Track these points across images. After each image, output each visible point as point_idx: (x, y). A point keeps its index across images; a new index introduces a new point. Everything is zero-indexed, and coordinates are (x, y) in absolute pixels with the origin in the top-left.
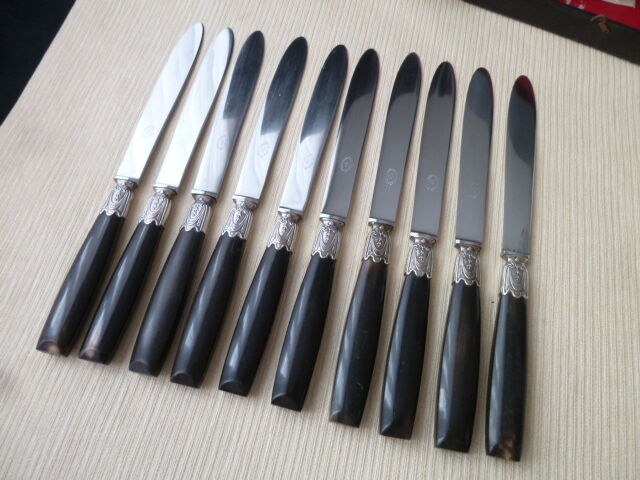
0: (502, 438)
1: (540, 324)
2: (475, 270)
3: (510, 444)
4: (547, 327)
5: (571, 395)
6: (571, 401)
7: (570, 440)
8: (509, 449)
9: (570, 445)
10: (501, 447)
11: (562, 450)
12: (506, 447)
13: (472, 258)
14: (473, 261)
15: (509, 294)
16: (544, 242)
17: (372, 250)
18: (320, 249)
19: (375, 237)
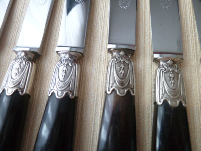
17: (115, 81)
18: (55, 88)
19: (116, 64)
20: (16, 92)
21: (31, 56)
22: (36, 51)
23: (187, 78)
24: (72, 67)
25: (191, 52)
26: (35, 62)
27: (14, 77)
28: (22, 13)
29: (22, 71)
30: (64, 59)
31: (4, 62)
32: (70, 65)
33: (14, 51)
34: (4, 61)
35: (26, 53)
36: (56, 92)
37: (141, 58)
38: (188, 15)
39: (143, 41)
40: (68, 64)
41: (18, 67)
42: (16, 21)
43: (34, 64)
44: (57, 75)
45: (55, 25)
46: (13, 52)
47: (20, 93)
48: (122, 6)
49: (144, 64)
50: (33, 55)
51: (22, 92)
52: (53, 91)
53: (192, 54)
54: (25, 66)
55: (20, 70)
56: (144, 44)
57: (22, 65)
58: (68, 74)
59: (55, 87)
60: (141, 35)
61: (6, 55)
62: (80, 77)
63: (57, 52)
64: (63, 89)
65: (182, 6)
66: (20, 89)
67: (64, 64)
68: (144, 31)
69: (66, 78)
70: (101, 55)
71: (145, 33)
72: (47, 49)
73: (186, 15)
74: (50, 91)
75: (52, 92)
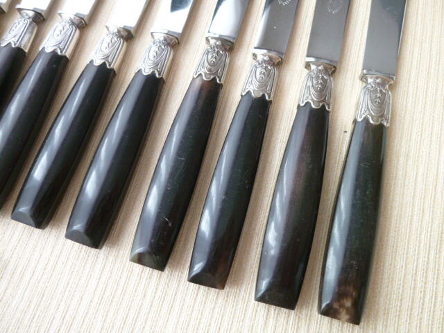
0: (340, 295)
1: (402, 159)
2: (325, 91)
3: (348, 303)
4: (410, 162)
5: (434, 244)
6: (432, 252)
7: (427, 300)
8: (347, 309)
9: (426, 305)
10: (336, 306)
11: (415, 311)
12: (342, 306)
13: (323, 78)
14: (325, 81)
15: (366, 120)
16: (415, 63)
17: (203, 66)
18: (143, 65)
19: (210, 52)
20: (104, 64)
21: (125, 34)
22: (130, 29)
24: (163, 50)
26: (127, 41)
27: (103, 49)
29: (113, 46)
30: (158, 41)
32: (163, 47)
33: (107, 27)
35: (119, 30)
36: (143, 69)
40: (160, 46)
41: (110, 41)
43: (125, 43)
44: (148, 54)
46: (105, 28)
47: (108, 65)
50: (127, 33)
51: (110, 65)
52: (141, 68)
54: (116, 42)
55: (110, 44)
57: (113, 41)
58: (158, 55)
63: (152, 33)
64: (151, 67)
66: (108, 62)
67: (157, 45)
69: (156, 57)
75: (139, 69)
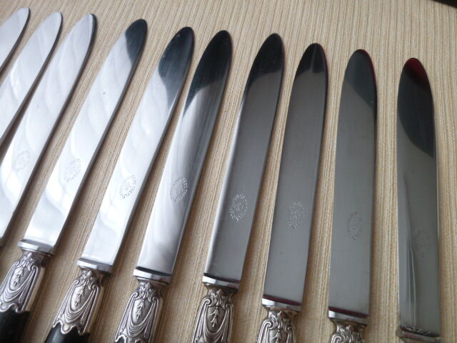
17: (202, 333)
18: (125, 332)
19: (210, 309)
20: (74, 330)
23: (306, 337)
24: (151, 304)
25: (319, 297)
27: (73, 307)
28: (95, 201)
29: (86, 300)
30: (144, 290)
31: (61, 274)
32: (149, 300)
34: (62, 272)
35: (94, 273)
36: (125, 338)
37: (249, 297)
38: (325, 239)
39: (256, 270)
40: (146, 299)
41: (82, 292)
42: (85, 212)
43: (102, 287)
44: (130, 313)
45: (139, 227)
47: (79, 332)
48: (233, 215)
49: (252, 306)
50: (102, 276)
51: (82, 330)
52: (123, 336)
53: (319, 300)
54: (90, 292)
55: (83, 298)
56: (257, 276)
57: (86, 291)
58: (144, 314)
59: (125, 330)
60: (255, 260)
61: (65, 263)
62: (162, 313)
64: (135, 335)
65: (320, 223)
66: (80, 326)
67: (142, 297)
68: (260, 255)
69: (141, 319)
70: (195, 283)
71: (260, 259)
72: (123, 263)
73: (322, 239)
74: (118, 335)
75: (119, 337)
